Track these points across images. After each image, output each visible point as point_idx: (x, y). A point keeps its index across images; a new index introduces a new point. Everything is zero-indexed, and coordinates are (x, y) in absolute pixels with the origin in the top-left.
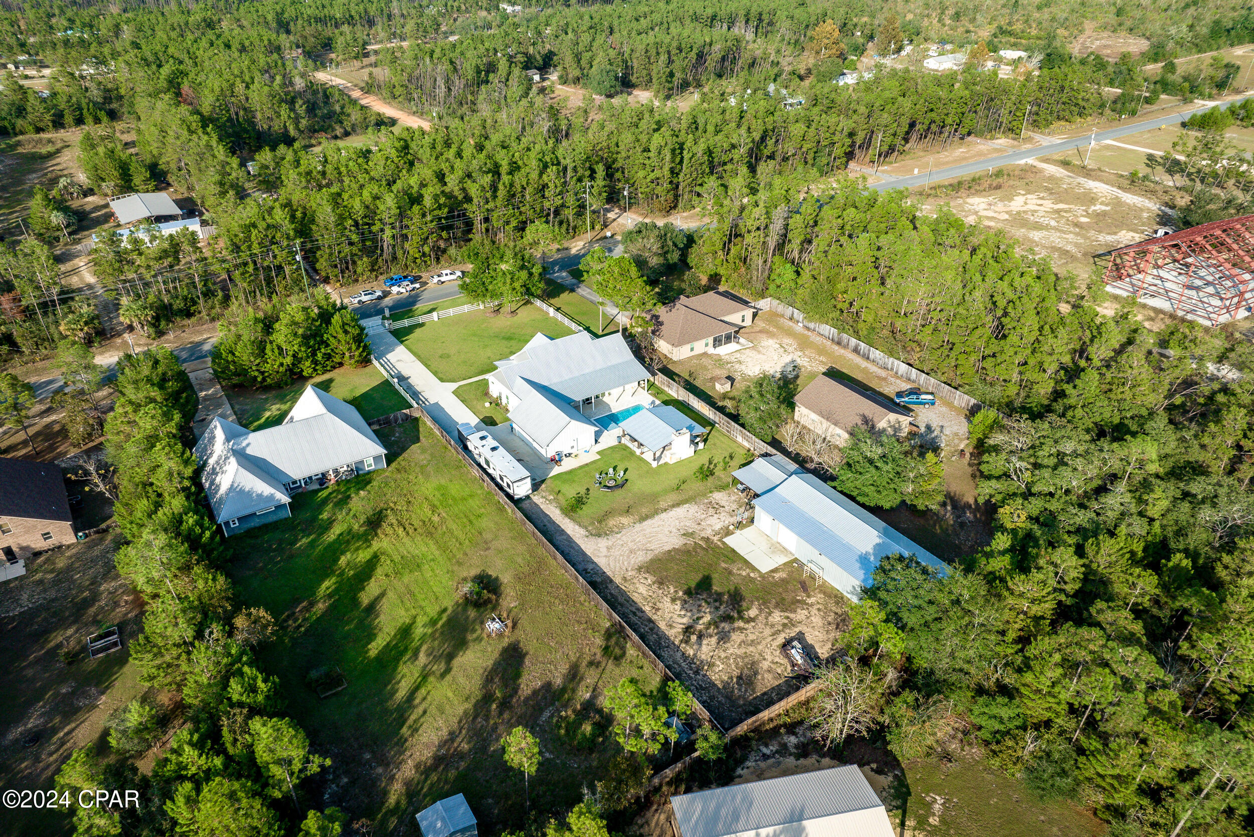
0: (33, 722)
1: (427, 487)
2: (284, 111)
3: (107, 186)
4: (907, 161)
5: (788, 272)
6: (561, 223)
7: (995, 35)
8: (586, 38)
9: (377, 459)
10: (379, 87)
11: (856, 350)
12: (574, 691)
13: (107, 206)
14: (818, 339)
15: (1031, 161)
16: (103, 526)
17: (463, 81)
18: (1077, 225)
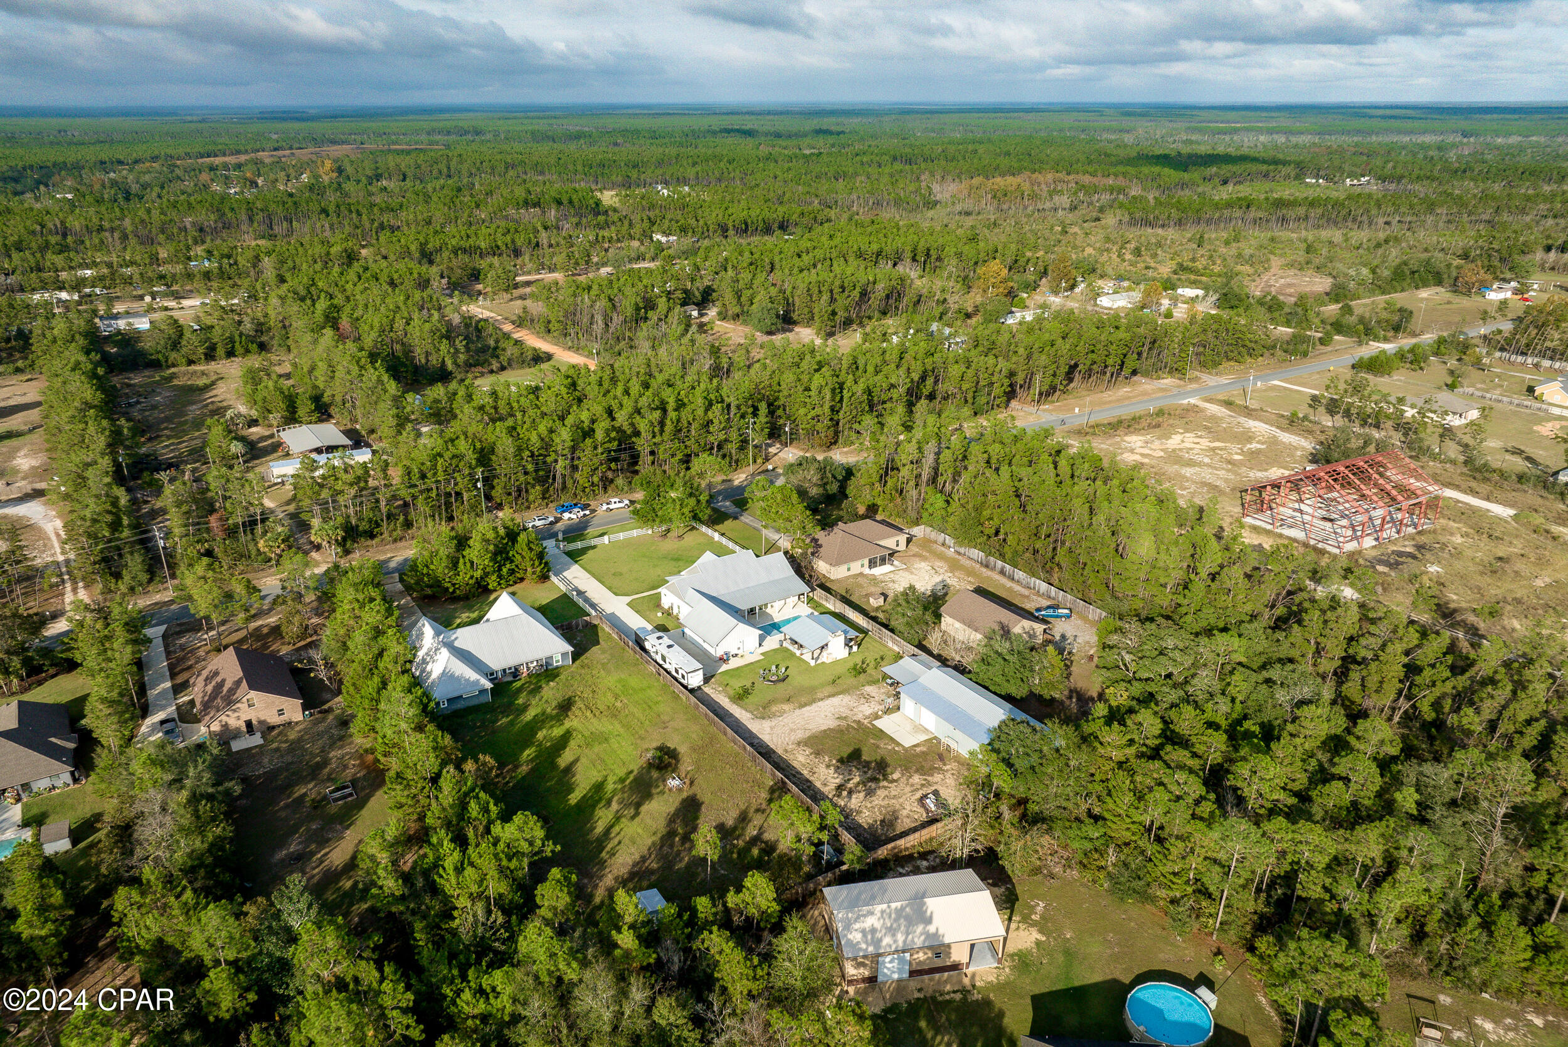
0: (293, 847)
1: (610, 680)
2: (444, 346)
3: (275, 418)
4: (1070, 400)
5: (939, 501)
6: (724, 456)
7: (1175, 272)
8: (746, 276)
9: (564, 655)
10: (532, 321)
11: (1002, 572)
12: (743, 829)
13: (272, 436)
14: (968, 563)
15: (1193, 401)
16: (326, 707)
17: (621, 318)
18: (1229, 462)
